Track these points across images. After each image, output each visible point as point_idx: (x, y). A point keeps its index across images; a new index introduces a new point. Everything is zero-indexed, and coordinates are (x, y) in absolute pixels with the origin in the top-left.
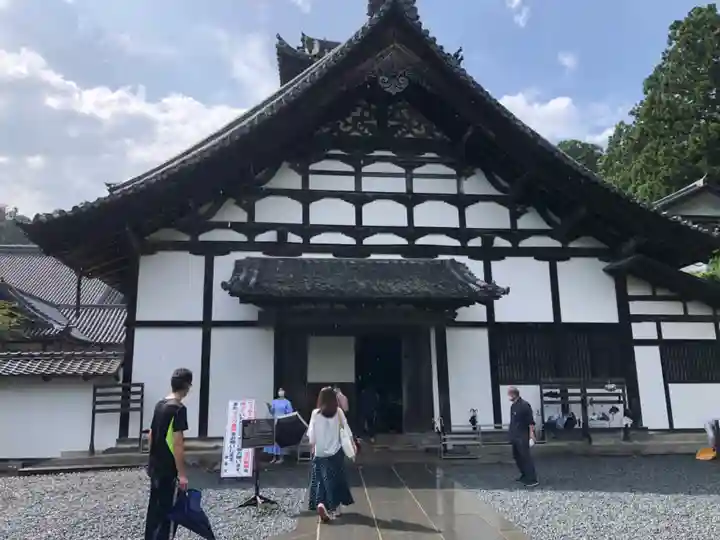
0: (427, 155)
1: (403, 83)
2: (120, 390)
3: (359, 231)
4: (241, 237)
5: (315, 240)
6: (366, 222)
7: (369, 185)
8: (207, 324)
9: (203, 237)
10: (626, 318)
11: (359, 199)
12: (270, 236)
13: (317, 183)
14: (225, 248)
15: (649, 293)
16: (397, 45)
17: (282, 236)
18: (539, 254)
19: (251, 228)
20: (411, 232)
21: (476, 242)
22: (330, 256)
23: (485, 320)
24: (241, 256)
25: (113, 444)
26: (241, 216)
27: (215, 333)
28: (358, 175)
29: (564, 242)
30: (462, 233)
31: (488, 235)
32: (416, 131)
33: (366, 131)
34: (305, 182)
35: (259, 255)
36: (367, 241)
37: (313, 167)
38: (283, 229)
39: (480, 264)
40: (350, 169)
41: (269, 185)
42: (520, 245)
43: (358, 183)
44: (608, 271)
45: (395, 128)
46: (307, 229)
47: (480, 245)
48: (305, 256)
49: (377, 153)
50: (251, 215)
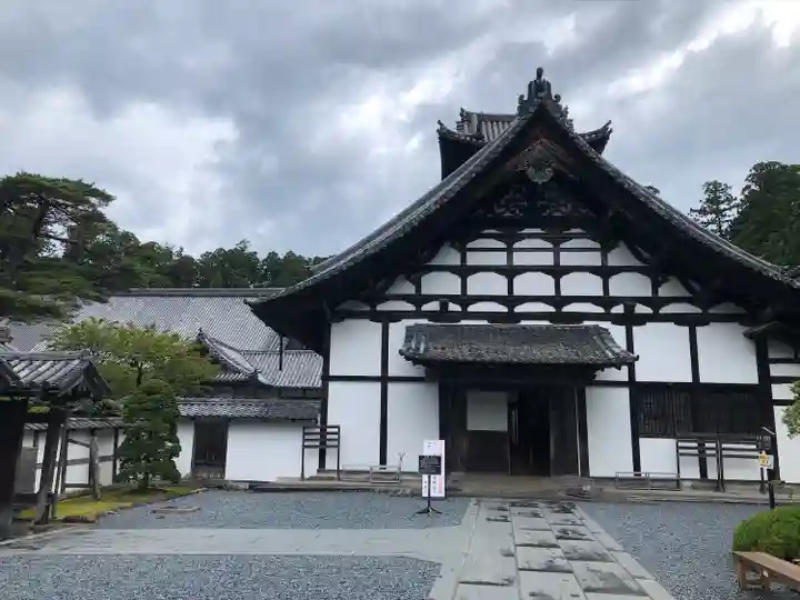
0: (573, 231)
1: (548, 173)
2: (318, 430)
3: (511, 300)
4: (410, 307)
5: (472, 308)
6: (516, 292)
7: (519, 259)
8: (384, 379)
9: (380, 308)
10: (766, 380)
11: (511, 272)
12: (434, 306)
13: (474, 259)
14: (397, 316)
15: (792, 356)
16: (545, 140)
17: (444, 306)
18: (678, 319)
19: (419, 299)
20: (558, 300)
21: (619, 309)
22: (485, 323)
23: (627, 379)
24: (411, 322)
25: (315, 473)
26: (410, 289)
27: (391, 387)
28: (510, 251)
29: (705, 308)
30: (606, 301)
31: (629, 302)
32: (563, 209)
33: (518, 212)
34: (464, 259)
35: (425, 321)
36: (519, 309)
37: (470, 245)
38: (445, 300)
39: (623, 329)
40: (503, 245)
41: (433, 263)
42: (661, 312)
43: (510, 258)
44: (749, 336)
45: (544, 208)
46: (465, 300)
47: (622, 311)
48: (463, 322)
49: (526, 231)
50: (418, 288)
